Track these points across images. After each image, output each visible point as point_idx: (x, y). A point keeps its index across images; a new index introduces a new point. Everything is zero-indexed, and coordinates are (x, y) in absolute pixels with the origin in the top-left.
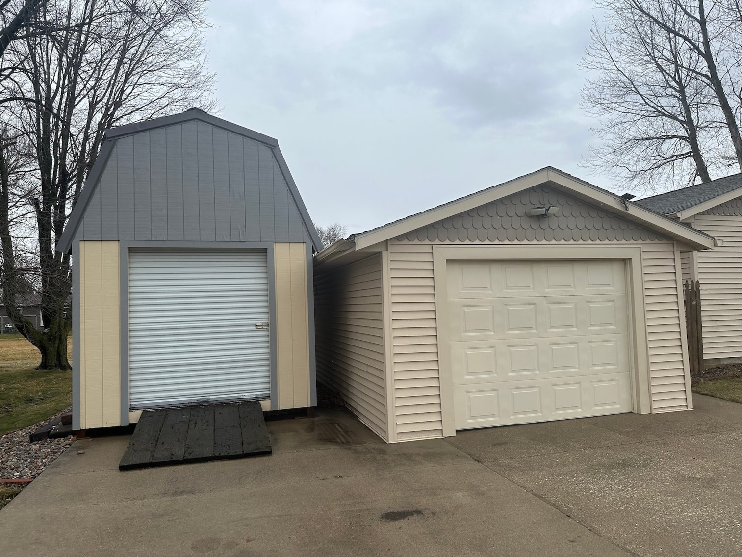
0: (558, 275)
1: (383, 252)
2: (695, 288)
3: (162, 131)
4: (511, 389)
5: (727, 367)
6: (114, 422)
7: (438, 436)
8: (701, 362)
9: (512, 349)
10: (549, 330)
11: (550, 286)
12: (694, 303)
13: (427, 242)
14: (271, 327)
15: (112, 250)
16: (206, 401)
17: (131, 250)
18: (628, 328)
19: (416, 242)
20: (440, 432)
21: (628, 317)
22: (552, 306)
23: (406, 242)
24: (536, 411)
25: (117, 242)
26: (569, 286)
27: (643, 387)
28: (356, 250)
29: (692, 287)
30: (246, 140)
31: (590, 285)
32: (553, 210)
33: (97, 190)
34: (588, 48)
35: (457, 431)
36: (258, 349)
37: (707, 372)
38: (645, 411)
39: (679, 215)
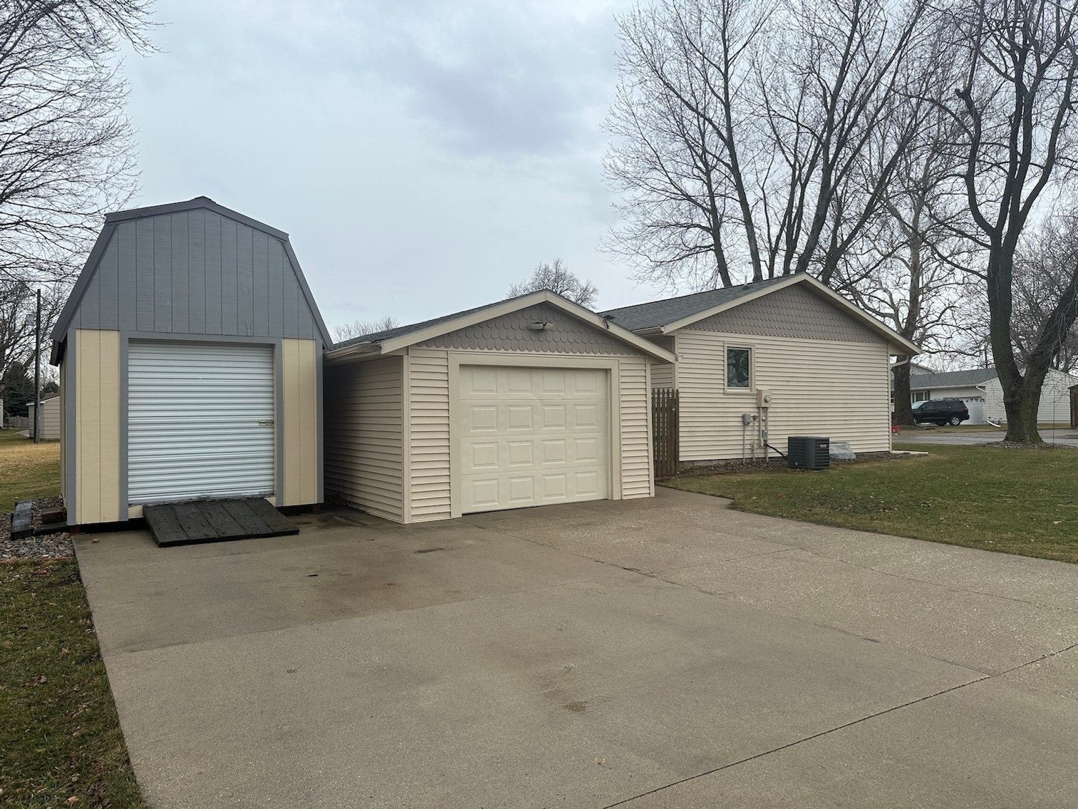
0: (552, 381)
1: (404, 356)
2: (675, 396)
3: (167, 218)
4: (510, 478)
5: (700, 468)
6: (112, 516)
7: (447, 517)
8: (677, 464)
9: (512, 444)
10: (543, 429)
11: (545, 391)
12: (674, 409)
13: (443, 348)
14: (276, 424)
15: (111, 341)
16: (208, 497)
17: (132, 341)
18: (607, 429)
19: (434, 348)
20: (449, 514)
21: (607, 418)
22: (546, 408)
23: (425, 347)
24: (529, 497)
25: (117, 332)
26: (560, 391)
27: (616, 477)
28: (382, 353)
29: (673, 395)
30: (256, 232)
31: (577, 391)
32: (549, 326)
33: (96, 277)
34: (613, 107)
35: (463, 515)
36: (261, 445)
37: (682, 473)
38: (616, 498)
39: (662, 329)
